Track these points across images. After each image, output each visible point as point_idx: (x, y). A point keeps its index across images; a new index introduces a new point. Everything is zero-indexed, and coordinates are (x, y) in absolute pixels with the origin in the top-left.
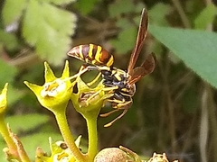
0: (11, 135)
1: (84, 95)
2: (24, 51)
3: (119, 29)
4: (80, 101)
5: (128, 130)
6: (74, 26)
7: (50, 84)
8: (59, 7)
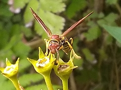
0: (20, 87)
2: (35, 38)
3: (89, 27)
5: (92, 84)
6: (64, 25)
7: (42, 59)
8: (55, 14)
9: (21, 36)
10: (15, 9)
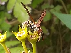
0: (7, 48)
1: (31, 36)
2: (13, 20)
4: (30, 38)
5: (47, 47)
7: (20, 32)
9: (5, 18)
10: (2, 2)
